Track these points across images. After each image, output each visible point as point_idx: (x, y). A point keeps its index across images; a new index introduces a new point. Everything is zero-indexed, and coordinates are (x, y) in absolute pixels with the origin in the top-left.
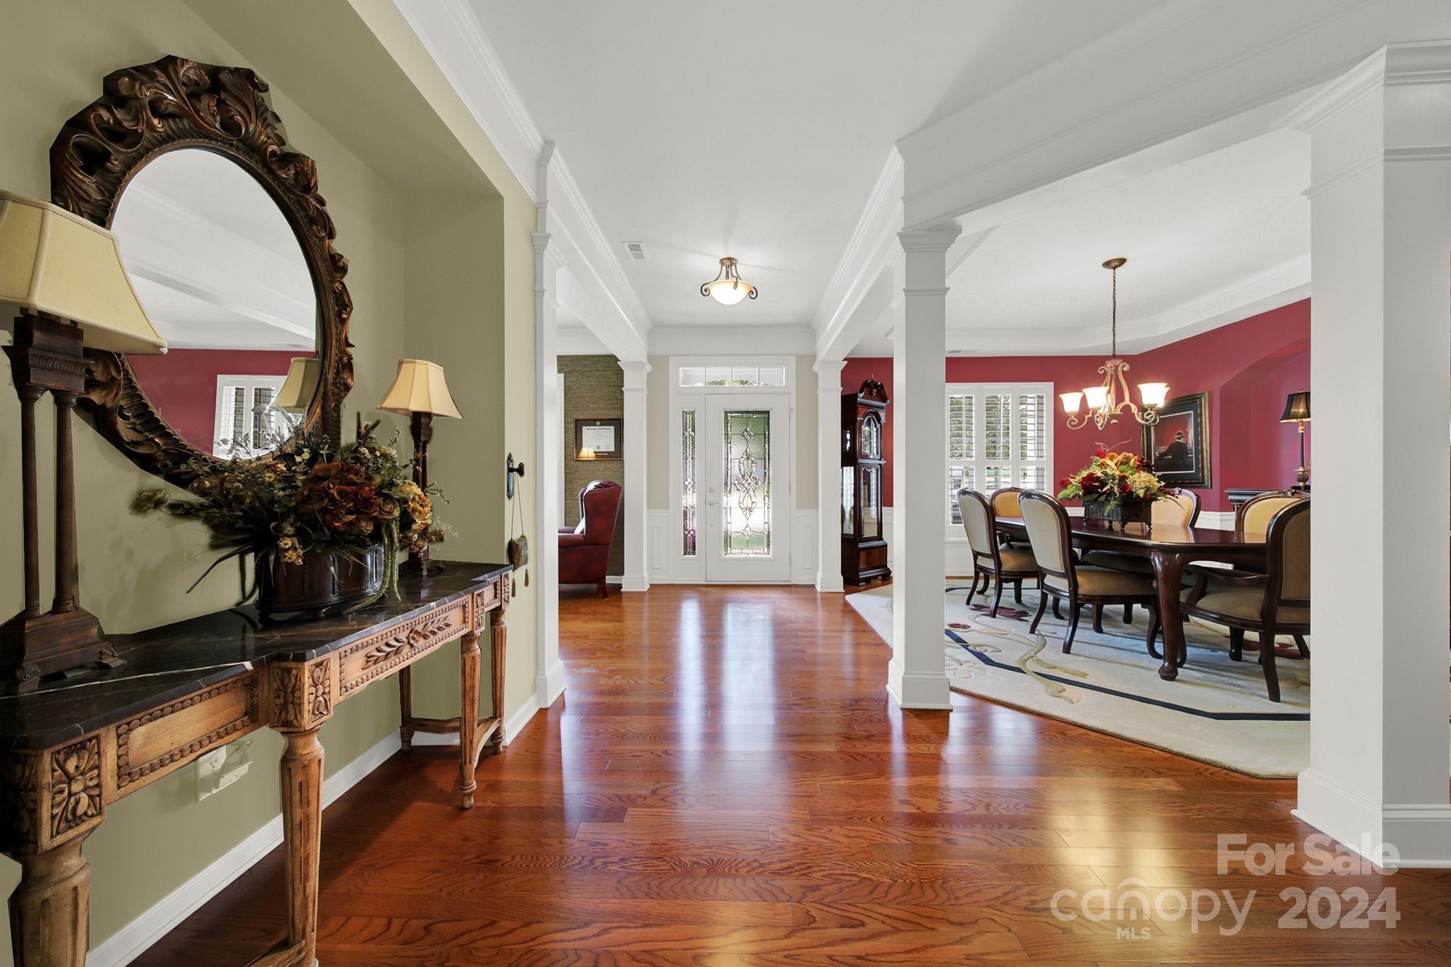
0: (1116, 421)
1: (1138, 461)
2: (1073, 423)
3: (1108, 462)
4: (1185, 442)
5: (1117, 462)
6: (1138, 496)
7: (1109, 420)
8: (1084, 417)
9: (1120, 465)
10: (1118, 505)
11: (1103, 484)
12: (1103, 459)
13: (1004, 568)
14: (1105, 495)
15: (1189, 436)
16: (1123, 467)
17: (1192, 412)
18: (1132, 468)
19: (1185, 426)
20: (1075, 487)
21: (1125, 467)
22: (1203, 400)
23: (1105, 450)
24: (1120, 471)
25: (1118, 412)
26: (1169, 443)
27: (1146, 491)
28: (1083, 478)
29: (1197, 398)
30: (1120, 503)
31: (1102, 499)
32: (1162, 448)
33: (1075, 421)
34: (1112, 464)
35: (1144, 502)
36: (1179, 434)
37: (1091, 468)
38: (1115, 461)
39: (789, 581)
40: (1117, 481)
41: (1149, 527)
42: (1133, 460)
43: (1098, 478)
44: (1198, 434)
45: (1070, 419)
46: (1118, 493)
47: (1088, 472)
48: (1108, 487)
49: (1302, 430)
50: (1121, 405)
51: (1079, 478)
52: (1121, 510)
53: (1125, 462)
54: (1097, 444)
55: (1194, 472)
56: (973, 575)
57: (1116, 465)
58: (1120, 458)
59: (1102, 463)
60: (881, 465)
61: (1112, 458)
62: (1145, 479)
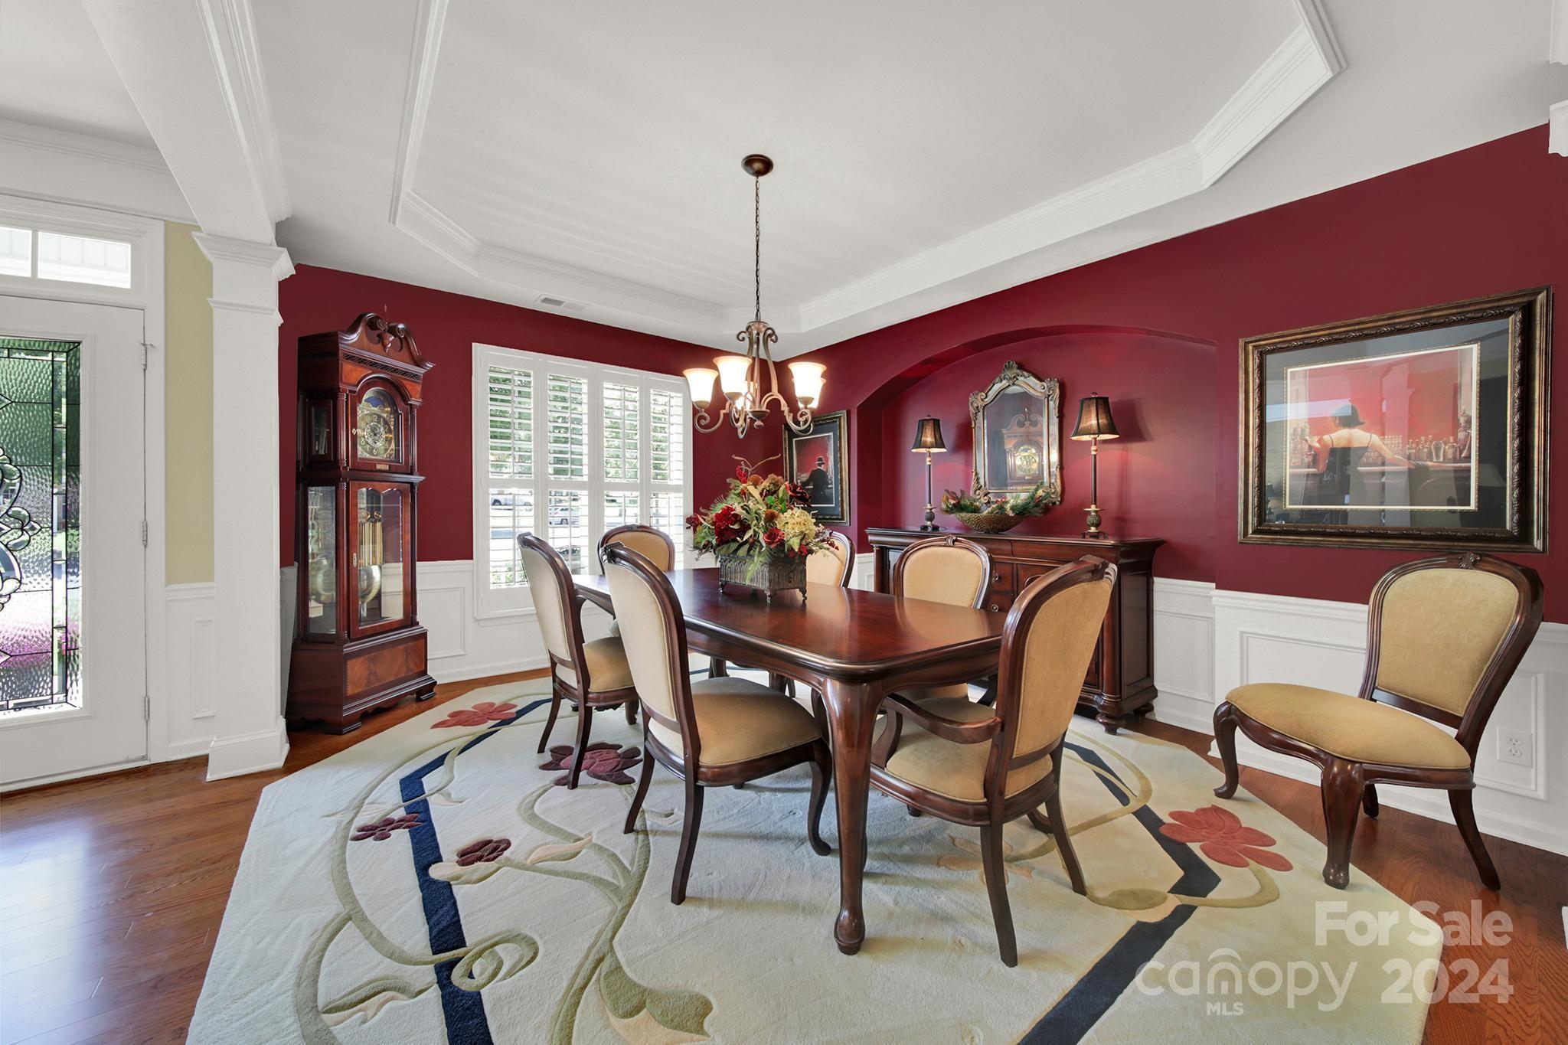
0: (762, 424)
1: (790, 490)
2: (703, 422)
3: (751, 489)
4: (825, 470)
5: (763, 490)
6: (791, 549)
7: (752, 421)
8: (719, 413)
9: (766, 495)
10: (766, 563)
11: (745, 528)
12: (744, 485)
13: (594, 688)
14: (747, 546)
15: (829, 462)
16: (771, 499)
17: (832, 434)
18: (782, 501)
19: (825, 451)
20: (706, 530)
21: (773, 498)
22: (842, 420)
23: (747, 471)
24: (767, 505)
25: (764, 409)
26: (810, 471)
27: (802, 540)
28: (717, 516)
29: (837, 417)
30: (768, 560)
31: (743, 552)
32: (804, 475)
33: (705, 419)
34: (755, 492)
35: (797, 557)
36: (820, 459)
37: (729, 499)
38: (760, 488)
39: (144, 758)
40: (762, 522)
41: (804, 596)
42: (783, 487)
43: (736, 516)
44: (838, 460)
45: (699, 414)
46: (764, 544)
47: (724, 505)
48: (750, 533)
49: (930, 461)
50: (767, 399)
51: (712, 515)
52: (769, 571)
53: (771, 492)
54: (736, 458)
55: (833, 505)
56: (551, 696)
57: (761, 494)
58: (765, 484)
59: (742, 490)
60: (412, 484)
61: (755, 485)
62: (799, 520)
